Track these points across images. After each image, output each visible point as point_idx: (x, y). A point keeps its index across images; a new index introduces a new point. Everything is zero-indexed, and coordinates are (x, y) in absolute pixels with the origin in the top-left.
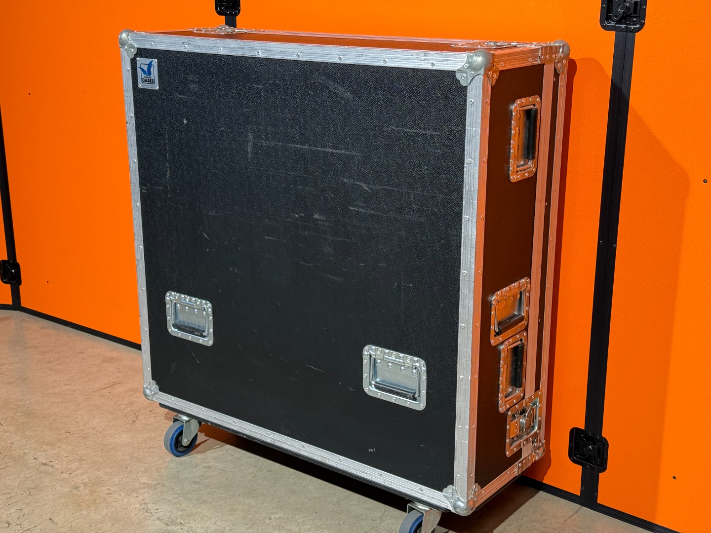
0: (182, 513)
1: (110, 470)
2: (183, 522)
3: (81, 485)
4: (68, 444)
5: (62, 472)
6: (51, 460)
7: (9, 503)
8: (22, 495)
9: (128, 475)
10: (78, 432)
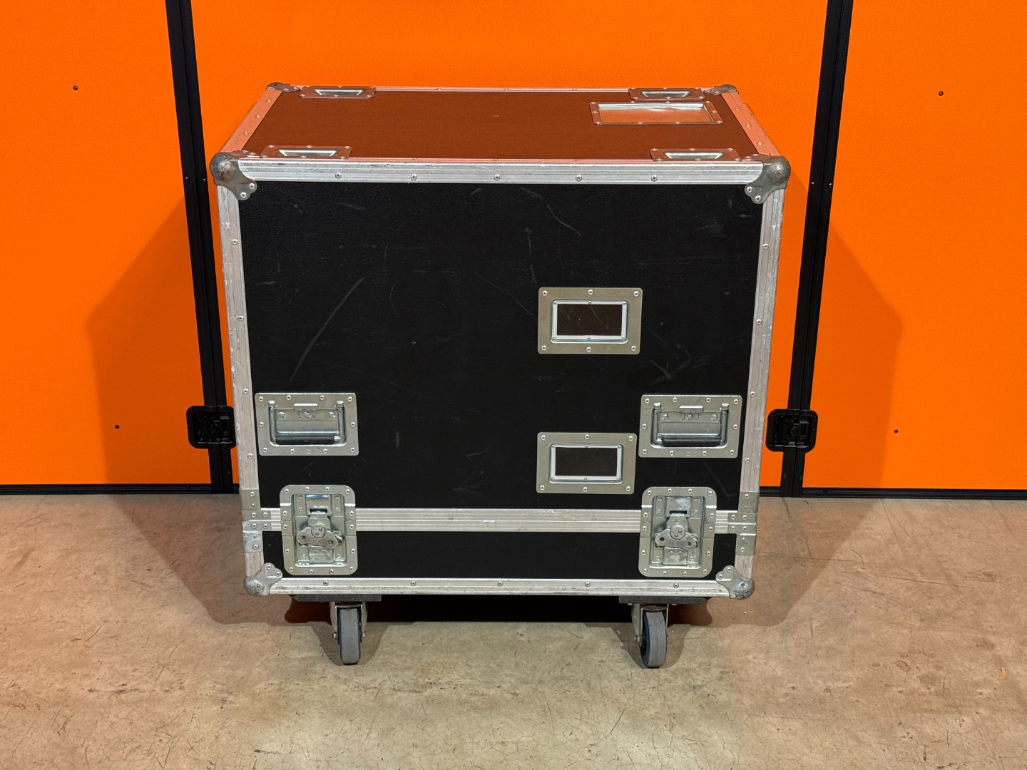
0: (412, 673)
1: (229, 662)
2: (431, 681)
3: (224, 695)
4: (106, 654)
5: (167, 691)
6: (121, 683)
7: (162, 760)
8: (161, 740)
9: (265, 657)
10: (90, 634)
